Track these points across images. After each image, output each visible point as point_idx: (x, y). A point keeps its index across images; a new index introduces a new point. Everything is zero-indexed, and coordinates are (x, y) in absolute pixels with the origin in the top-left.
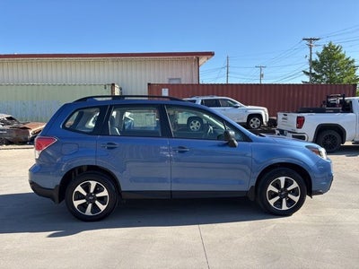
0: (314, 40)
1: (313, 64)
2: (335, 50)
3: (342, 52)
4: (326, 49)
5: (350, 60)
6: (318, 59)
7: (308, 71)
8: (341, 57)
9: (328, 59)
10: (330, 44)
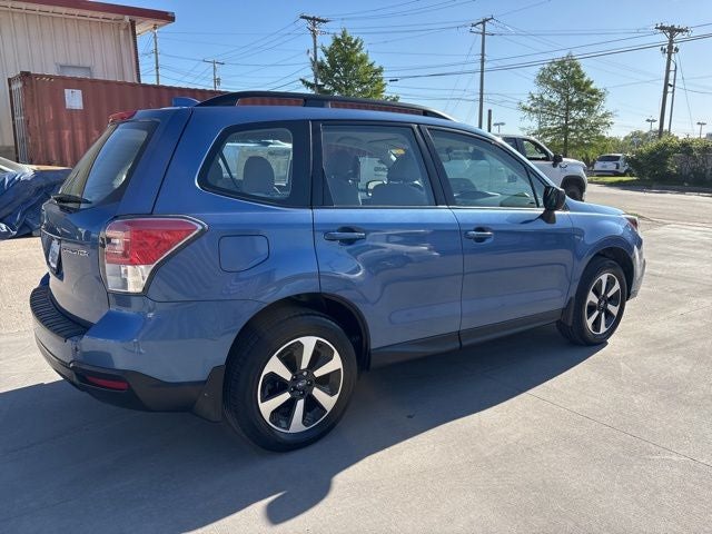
0: (319, 21)
1: (319, 68)
2: (353, 46)
3: (363, 52)
4: (337, 41)
5: (376, 66)
6: (325, 59)
7: (312, 80)
8: (363, 60)
9: (343, 61)
10: (344, 35)
